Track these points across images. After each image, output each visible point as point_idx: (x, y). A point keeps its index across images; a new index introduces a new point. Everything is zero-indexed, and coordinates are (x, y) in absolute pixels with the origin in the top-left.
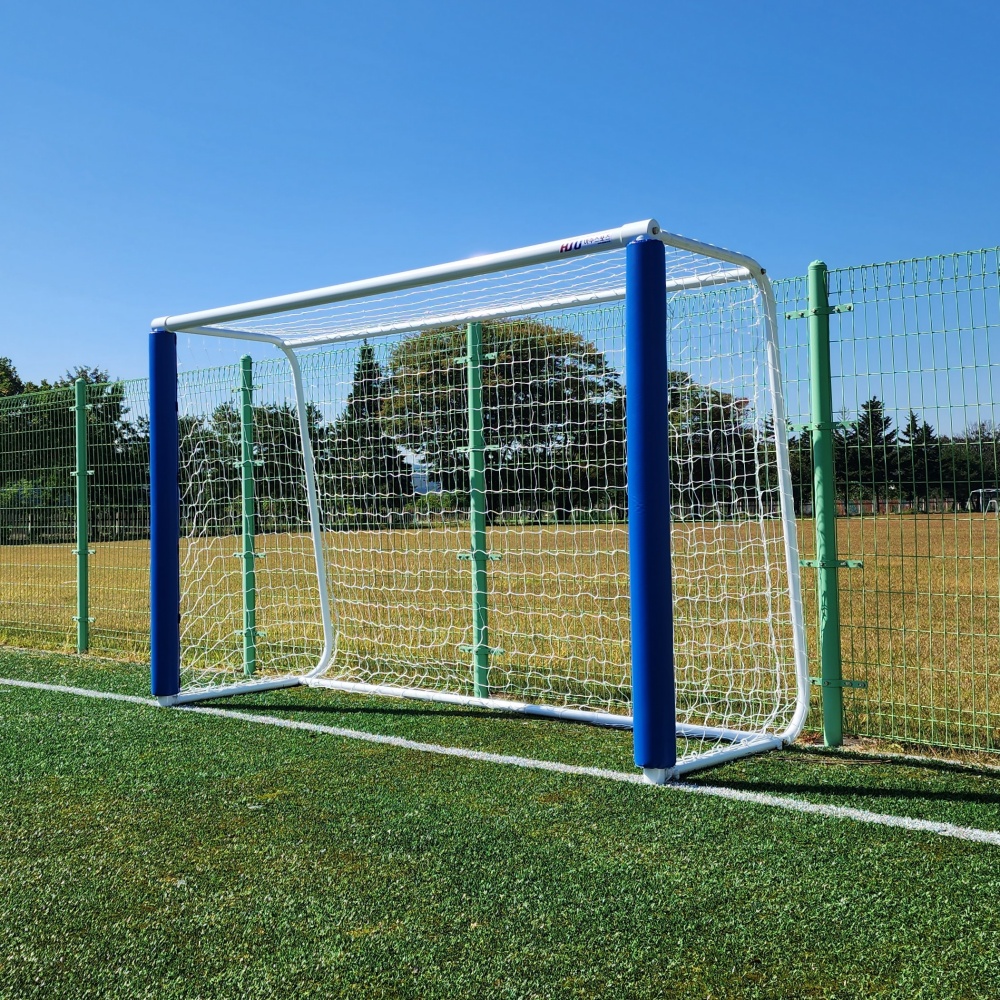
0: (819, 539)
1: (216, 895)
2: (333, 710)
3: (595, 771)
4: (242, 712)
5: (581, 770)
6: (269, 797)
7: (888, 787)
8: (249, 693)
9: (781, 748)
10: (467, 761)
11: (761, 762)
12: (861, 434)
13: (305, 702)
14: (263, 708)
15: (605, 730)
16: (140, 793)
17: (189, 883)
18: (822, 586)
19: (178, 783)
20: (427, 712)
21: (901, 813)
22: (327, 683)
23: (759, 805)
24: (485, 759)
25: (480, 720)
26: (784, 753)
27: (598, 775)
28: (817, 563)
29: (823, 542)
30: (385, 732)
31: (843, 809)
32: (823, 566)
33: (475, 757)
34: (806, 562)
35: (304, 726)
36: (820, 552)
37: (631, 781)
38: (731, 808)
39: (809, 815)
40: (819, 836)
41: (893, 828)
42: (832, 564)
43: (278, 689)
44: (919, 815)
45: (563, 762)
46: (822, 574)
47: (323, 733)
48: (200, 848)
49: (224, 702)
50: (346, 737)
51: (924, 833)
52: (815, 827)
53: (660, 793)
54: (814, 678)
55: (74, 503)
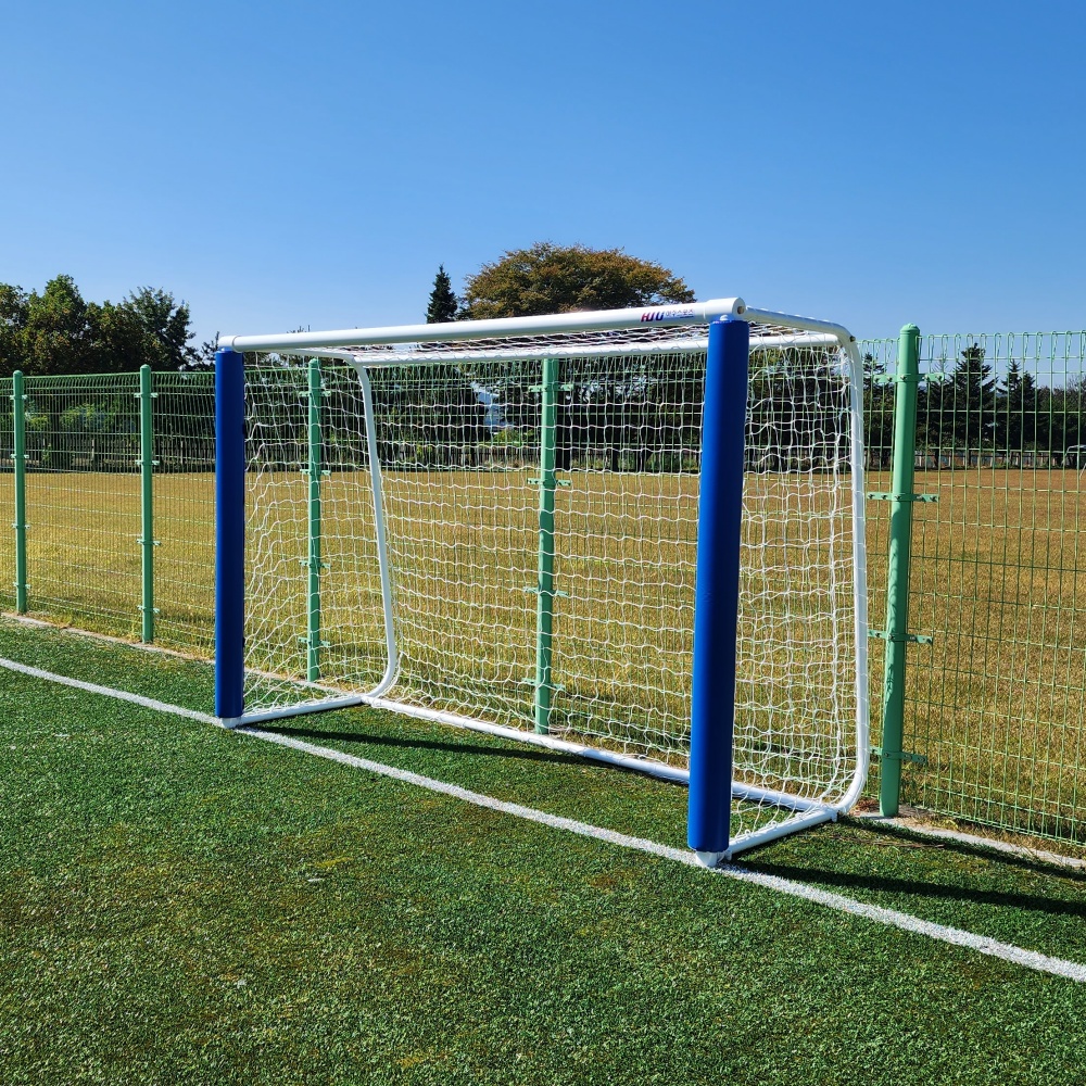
0: (890, 612)
1: (275, 1000)
2: (394, 742)
3: (648, 846)
4: (305, 741)
5: (635, 842)
6: (329, 864)
7: (936, 882)
8: (312, 713)
9: (835, 820)
10: (523, 821)
11: (814, 840)
12: (959, 383)
13: (367, 730)
14: (325, 735)
15: (662, 784)
16: (204, 852)
17: (250, 983)
18: (889, 659)
19: (240, 841)
20: (487, 751)
21: (945, 920)
22: (388, 705)
23: (807, 901)
24: (541, 821)
25: (539, 763)
26: (837, 828)
27: (651, 850)
28: (886, 635)
29: (893, 615)
30: (443, 777)
31: (889, 912)
32: (892, 639)
33: (531, 817)
34: (876, 632)
35: (366, 764)
36: (890, 624)
37: (684, 861)
38: (778, 905)
39: (856, 918)
40: (862, 949)
41: (935, 941)
42: (902, 638)
43: (341, 708)
44: (964, 925)
45: (617, 830)
46: (890, 648)
47: (384, 776)
48: (260, 934)
49: (287, 724)
50: (405, 782)
51: (966, 949)
52: (859, 935)
53: (711, 880)
54: (875, 748)
55: (138, 430)
